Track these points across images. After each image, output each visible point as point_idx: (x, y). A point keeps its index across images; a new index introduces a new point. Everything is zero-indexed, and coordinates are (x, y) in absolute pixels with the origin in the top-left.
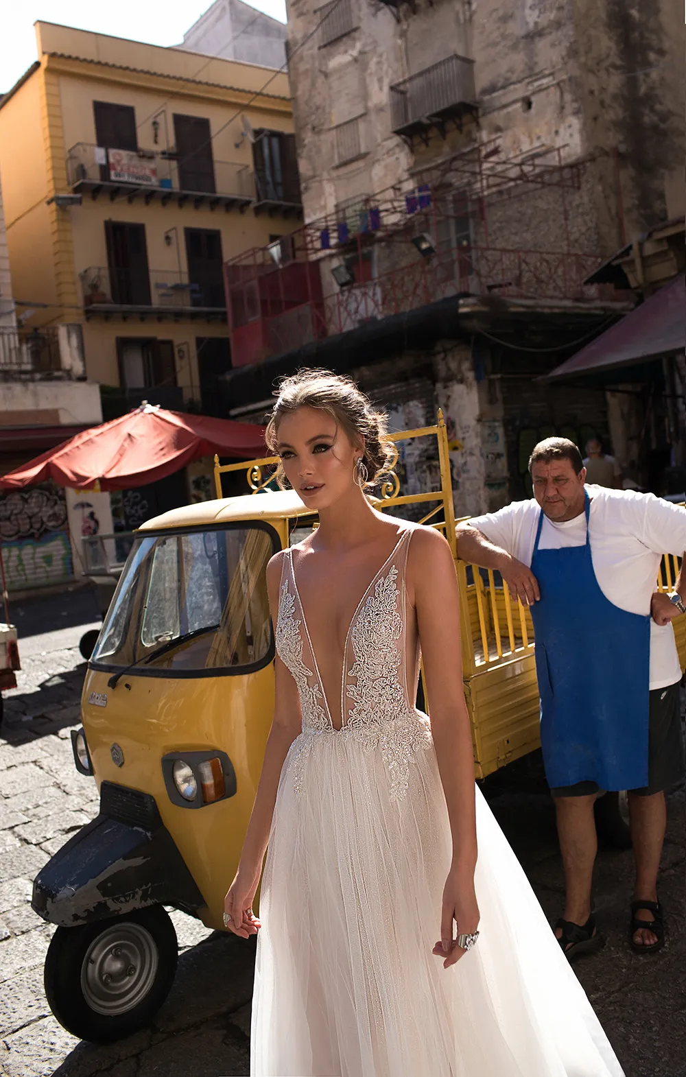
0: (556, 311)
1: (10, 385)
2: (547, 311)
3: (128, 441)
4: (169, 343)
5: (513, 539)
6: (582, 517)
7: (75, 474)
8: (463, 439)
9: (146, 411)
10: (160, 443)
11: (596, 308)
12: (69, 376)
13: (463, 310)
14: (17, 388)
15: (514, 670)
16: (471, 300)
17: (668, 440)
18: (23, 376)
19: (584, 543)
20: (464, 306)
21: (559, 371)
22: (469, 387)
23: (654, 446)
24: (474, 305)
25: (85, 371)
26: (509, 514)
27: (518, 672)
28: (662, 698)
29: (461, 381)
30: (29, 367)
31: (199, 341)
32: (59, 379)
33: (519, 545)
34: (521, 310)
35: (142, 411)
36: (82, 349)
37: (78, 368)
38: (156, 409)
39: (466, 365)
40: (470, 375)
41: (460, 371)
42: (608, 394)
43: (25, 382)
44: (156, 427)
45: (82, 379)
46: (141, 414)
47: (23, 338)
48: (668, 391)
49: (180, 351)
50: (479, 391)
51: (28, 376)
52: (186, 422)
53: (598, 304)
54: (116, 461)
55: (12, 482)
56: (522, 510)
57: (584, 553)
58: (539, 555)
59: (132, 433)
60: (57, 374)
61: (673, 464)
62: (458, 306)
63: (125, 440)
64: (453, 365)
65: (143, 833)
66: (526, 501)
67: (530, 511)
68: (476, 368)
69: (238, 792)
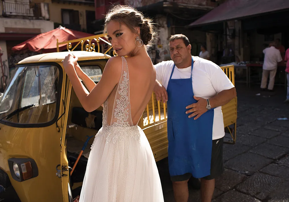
0: (193, 8)
1: (25, 20)
2: (190, 8)
3: (53, 38)
4: (78, 11)
5: (162, 75)
6: (190, 67)
7: (36, 47)
8: (163, 44)
9: (60, 29)
10: (64, 39)
11: (205, 8)
12: (44, 18)
13: (165, 6)
14: (28, 21)
15: (159, 127)
16: (167, 3)
17: (223, 48)
18: (29, 18)
19: (190, 78)
20: (165, 4)
21: (192, 24)
22: (165, 29)
23: (219, 50)
24: (168, 4)
25: (49, 18)
26: (161, 66)
27: (160, 128)
28: (217, 143)
29: (163, 27)
30: (32, 15)
31: (87, 11)
32: (41, 19)
33: (164, 78)
34: (182, 7)
35: (59, 28)
36: (48, 11)
37: (47, 16)
38: (64, 28)
39: (165, 23)
40: (166, 26)
41: (163, 24)
42: (207, 34)
43: (30, 19)
44: (63, 34)
45: (48, 20)
46: (59, 30)
47: (31, 6)
48: (224, 33)
49: (81, 14)
50: (168, 30)
51: (31, 18)
52: (74, 33)
53: (206, 7)
54: (48, 43)
55: (16, 49)
56: (166, 65)
57: (189, 81)
58: (171, 81)
59: (55, 35)
60: (40, 18)
61: (224, 55)
62: (163, 4)
63: (52, 37)
64: (161, 22)
65: (3, 188)
66: (168, 61)
67: (169, 65)
68: (167, 23)
69: (39, 175)
